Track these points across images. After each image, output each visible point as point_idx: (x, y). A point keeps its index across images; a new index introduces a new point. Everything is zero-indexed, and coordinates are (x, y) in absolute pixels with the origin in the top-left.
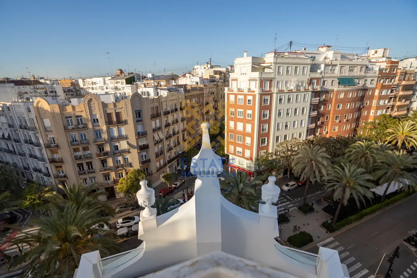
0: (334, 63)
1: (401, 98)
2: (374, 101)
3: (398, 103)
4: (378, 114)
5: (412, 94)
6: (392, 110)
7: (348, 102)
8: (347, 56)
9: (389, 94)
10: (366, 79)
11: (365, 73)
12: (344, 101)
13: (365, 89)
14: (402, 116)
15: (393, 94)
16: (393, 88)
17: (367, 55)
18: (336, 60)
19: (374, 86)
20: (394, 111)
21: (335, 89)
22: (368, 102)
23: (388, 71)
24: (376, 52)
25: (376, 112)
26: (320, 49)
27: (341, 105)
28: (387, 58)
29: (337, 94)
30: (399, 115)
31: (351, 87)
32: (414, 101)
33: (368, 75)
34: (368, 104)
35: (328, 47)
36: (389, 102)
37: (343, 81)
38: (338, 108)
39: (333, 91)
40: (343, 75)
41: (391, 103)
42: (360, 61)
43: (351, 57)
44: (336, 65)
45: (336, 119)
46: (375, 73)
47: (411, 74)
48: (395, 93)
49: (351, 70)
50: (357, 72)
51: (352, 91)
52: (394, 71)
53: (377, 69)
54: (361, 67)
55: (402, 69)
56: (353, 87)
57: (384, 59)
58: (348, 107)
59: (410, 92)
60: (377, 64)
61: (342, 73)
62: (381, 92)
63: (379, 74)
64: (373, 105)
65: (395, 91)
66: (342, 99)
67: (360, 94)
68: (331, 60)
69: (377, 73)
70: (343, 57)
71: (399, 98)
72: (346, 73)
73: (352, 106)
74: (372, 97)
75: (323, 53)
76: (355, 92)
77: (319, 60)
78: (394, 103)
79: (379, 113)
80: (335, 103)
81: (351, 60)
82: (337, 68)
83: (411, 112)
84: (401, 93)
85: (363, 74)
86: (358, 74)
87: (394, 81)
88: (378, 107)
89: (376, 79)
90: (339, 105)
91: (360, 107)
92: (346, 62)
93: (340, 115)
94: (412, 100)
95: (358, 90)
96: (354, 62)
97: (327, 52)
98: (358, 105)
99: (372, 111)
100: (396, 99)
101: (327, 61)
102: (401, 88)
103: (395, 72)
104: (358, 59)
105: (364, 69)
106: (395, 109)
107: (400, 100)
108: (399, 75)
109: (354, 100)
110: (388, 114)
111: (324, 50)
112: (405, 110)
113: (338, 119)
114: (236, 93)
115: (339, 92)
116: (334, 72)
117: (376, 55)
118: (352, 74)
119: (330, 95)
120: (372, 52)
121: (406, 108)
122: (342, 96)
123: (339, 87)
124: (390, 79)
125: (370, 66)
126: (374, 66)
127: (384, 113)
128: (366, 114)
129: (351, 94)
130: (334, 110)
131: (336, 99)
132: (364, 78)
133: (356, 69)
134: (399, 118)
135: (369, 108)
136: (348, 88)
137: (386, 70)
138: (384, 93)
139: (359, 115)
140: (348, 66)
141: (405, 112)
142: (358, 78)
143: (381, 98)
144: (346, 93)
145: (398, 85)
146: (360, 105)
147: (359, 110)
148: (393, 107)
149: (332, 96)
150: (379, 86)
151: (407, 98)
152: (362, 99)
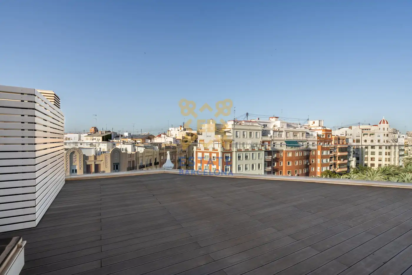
0: (281, 130)
1: (340, 158)
2: (318, 159)
3: (338, 162)
4: (324, 170)
5: (348, 155)
6: (335, 167)
7: (296, 160)
8: (293, 125)
9: (329, 154)
10: (308, 142)
11: (306, 137)
12: (293, 159)
13: (309, 150)
14: (344, 172)
15: (332, 154)
16: (331, 149)
17: (308, 124)
18: (282, 128)
19: (316, 147)
20: (337, 169)
21: (284, 150)
22: (314, 160)
23: (324, 137)
24: (314, 123)
25: (322, 169)
26: (271, 119)
27: (291, 162)
28: (323, 127)
29: (286, 154)
30: (342, 172)
31: (296, 148)
32: (352, 161)
33: (309, 139)
34: (314, 162)
35: (277, 118)
36: (330, 160)
37: (289, 143)
38: (289, 164)
39: (282, 151)
40: (289, 138)
41: (333, 162)
42: (303, 129)
43: (296, 126)
44: (282, 132)
45: (288, 174)
46: (315, 138)
47: (344, 139)
48: (334, 154)
49: (295, 135)
50: (299, 137)
51: (298, 151)
52: (329, 136)
53: (316, 135)
54: (302, 133)
55: (336, 136)
56: (298, 148)
57: (320, 128)
58: (297, 164)
59: (346, 154)
60: (316, 131)
61: (288, 137)
62: (322, 153)
63: (318, 139)
64: (318, 163)
65: (333, 152)
66: (290, 157)
67: (305, 154)
68: (279, 128)
69: (316, 137)
70: (289, 125)
71: (338, 158)
72: (291, 138)
73: (300, 163)
74: (315, 157)
75: (273, 122)
76: (300, 152)
77: (270, 127)
78: (335, 162)
79: (324, 169)
80: (286, 161)
81: (295, 128)
82: (284, 134)
83: (352, 170)
84: (339, 154)
85: (304, 138)
86: (301, 138)
87: (331, 144)
88: (323, 165)
89: (316, 143)
90: (289, 162)
91: (307, 164)
92: (291, 129)
93: (291, 171)
94: (350, 160)
95: (303, 151)
96: (297, 129)
97: (276, 122)
98: (305, 162)
99: (319, 168)
100: (336, 158)
101: (276, 128)
102: (338, 150)
103: (330, 138)
104: (301, 127)
105: (305, 134)
106: (337, 167)
107: (339, 159)
108: (333, 140)
109: (299, 158)
110: (332, 170)
111: (274, 119)
113: (290, 174)
114: (211, 151)
115: (287, 152)
116: (281, 137)
117: (314, 125)
118: (296, 139)
119: (281, 154)
120: (311, 122)
121: (346, 166)
122: (290, 155)
123: (287, 148)
124: (327, 143)
125: (310, 133)
126: (313, 133)
127: (328, 169)
128: (314, 170)
129: (297, 153)
130: (286, 167)
131: (286, 157)
132: (306, 141)
133: (298, 135)
135: (315, 166)
136: (294, 149)
137: (323, 136)
138: (325, 153)
139: (308, 171)
140: (292, 132)
141: (346, 169)
142: (301, 141)
143: (323, 157)
144: (293, 152)
145: (335, 148)
146: (307, 163)
147: (307, 166)
148: (335, 165)
149: (282, 155)
150: (320, 148)
151: (345, 158)
152: (307, 157)
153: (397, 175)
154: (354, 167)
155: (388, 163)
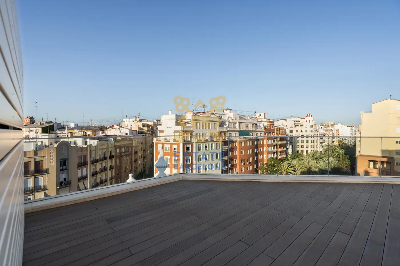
0: (235, 121)
1: (281, 146)
2: (265, 148)
3: (280, 150)
4: (269, 158)
5: (286, 143)
6: (277, 154)
7: (248, 149)
8: (243, 117)
9: (273, 143)
10: (256, 132)
11: (255, 128)
12: (246, 148)
13: (257, 140)
14: (284, 159)
15: (275, 143)
16: (274, 139)
17: (255, 117)
18: (236, 119)
19: (262, 137)
20: (278, 156)
21: (238, 140)
22: (261, 149)
23: (269, 128)
24: (260, 115)
25: (267, 157)
26: (225, 111)
27: (244, 151)
28: (267, 119)
29: (240, 143)
30: (282, 158)
32: (289, 148)
33: (257, 130)
34: (261, 150)
35: (230, 110)
36: (274, 149)
37: (242, 133)
38: (242, 153)
39: (236, 141)
40: (241, 129)
41: (276, 149)
42: (252, 121)
43: (246, 118)
44: (236, 123)
45: (242, 162)
46: (261, 129)
47: (283, 130)
49: (246, 126)
50: (250, 128)
51: (249, 141)
52: (272, 128)
53: (262, 126)
54: (252, 125)
55: (277, 127)
56: (249, 138)
57: (265, 120)
58: (249, 153)
59: (285, 142)
60: (263, 123)
61: (241, 128)
62: (267, 142)
63: (264, 129)
64: (265, 151)
65: (276, 141)
66: (243, 146)
67: (255, 143)
68: (233, 119)
69: (263, 128)
70: (240, 117)
71: (280, 146)
72: (244, 129)
73: (251, 152)
74: (263, 146)
75: (227, 114)
76: (251, 142)
77: (225, 119)
79: (269, 156)
80: (240, 150)
81: (245, 120)
82: (237, 125)
83: (289, 156)
84: (280, 143)
85: (254, 129)
86: (251, 129)
87: (274, 134)
88: (268, 153)
89: (263, 133)
90: (242, 152)
91: (256, 152)
92: (243, 121)
93: (244, 159)
94: (287, 148)
95: (253, 140)
96: (247, 121)
97: (230, 114)
98: (255, 151)
99: (265, 155)
100: (278, 147)
101: (230, 120)
102: (279, 139)
103: (273, 128)
104: (250, 119)
105: (254, 126)
106: (279, 154)
107: (280, 148)
108: (276, 130)
109: (251, 148)
110: (275, 157)
111: (228, 111)
113: (243, 162)
114: (164, 142)
115: (240, 142)
116: (235, 128)
117: (261, 117)
118: (247, 129)
120: (258, 115)
121: (285, 153)
122: (243, 144)
123: (240, 138)
124: (271, 133)
125: (258, 124)
126: (260, 124)
127: (272, 157)
128: (261, 158)
129: (249, 143)
130: (240, 155)
131: (240, 147)
132: (255, 132)
133: (249, 126)
134: (282, 160)
135: (263, 153)
136: (246, 139)
137: (268, 127)
138: (270, 142)
139: (257, 158)
140: (244, 124)
141: (285, 156)
142: (252, 132)
143: (268, 146)
144: (246, 142)
145: (277, 137)
147: (256, 155)
148: (277, 152)
149: (236, 145)
150: (266, 138)
151: (284, 146)
152: (257, 146)
153: (321, 159)
154: (290, 153)
155: (312, 149)
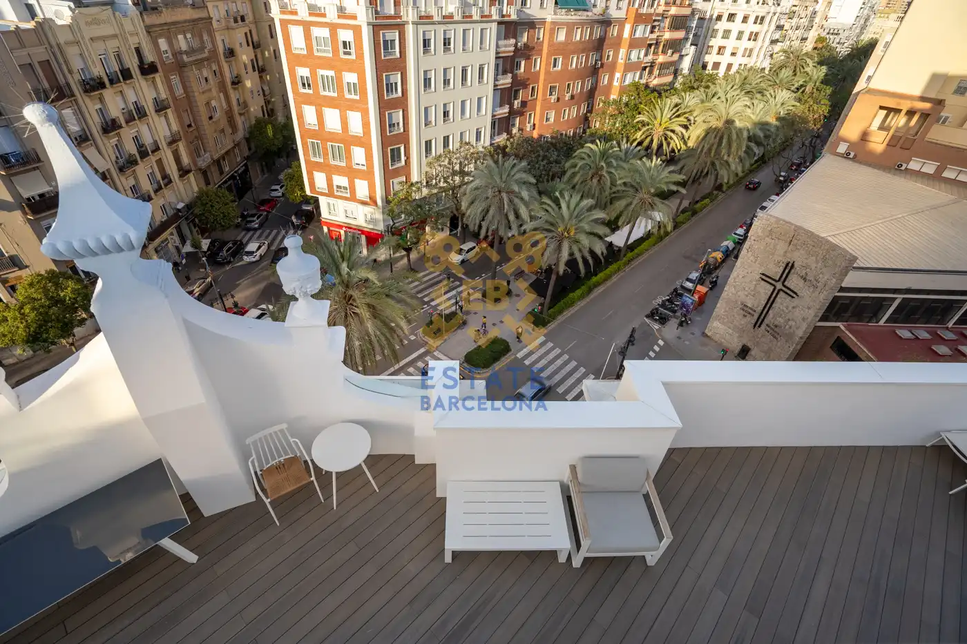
1: (668, 46)
2: (621, 50)
3: (661, 59)
4: (627, 82)
5: (683, 39)
6: (651, 73)
7: (574, 53)
9: (647, 35)
12: (564, 50)
13: (606, 22)
14: (665, 87)
15: (654, 36)
16: (655, 21)
19: (621, 14)
20: (653, 77)
21: (549, 19)
22: (611, 53)
25: (623, 79)
27: (561, 59)
29: (552, 31)
30: (661, 85)
31: (580, 13)
32: (687, 55)
34: (611, 59)
36: (646, 55)
38: (555, 66)
39: (543, 22)
41: (650, 58)
45: (551, 94)
48: (658, 34)
51: (582, 24)
56: (583, 16)
58: (574, 66)
59: (680, 34)
62: (633, 31)
64: (619, 60)
65: (657, 28)
66: (561, 43)
67: (598, 33)
71: (664, 45)
73: (581, 63)
74: (617, 43)
76: (587, 29)
78: (655, 57)
79: (629, 79)
80: (550, 54)
83: (680, 79)
84: (667, 35)
87: (658, 5)
88: (629, 67)
90: (555, 60)
91: (595, 64)
93: (558, 84)
94: (683, 53)
95: (593, 23)
98: (592, 61)
99: (618, 75)
100: (658, 48)
102: (667, 22)
106: (656, 72)
107: (664, 52)
109: (584, 48)
110: (643, 81)
112: (669, 74)
113: (554, 93)
115: (556, 26)
119: (539, 32)
121: (672, 69)
122: (562, 36)
123: (555, 14)
127: (637, 80)
128: (606, 82)
129: (579, 31)
130: (547, 72)
131: (551, 44)
134: (659, 92)
135: (612, 68)
136: (573, 17)
138: (639, 32)
139: (594, 85)
141: (669, 79)
143: (634, 44)
144: (571, 27)
145: (663, 16)
146: (596, 60)
147: (595, 71)
148: (652, 65)
149: (541, 36)
150: (632, 16)
151: (675, 45)
152: (599, 45)
153: (760, 92)
154: (686, 71)
155: (745, 61)
